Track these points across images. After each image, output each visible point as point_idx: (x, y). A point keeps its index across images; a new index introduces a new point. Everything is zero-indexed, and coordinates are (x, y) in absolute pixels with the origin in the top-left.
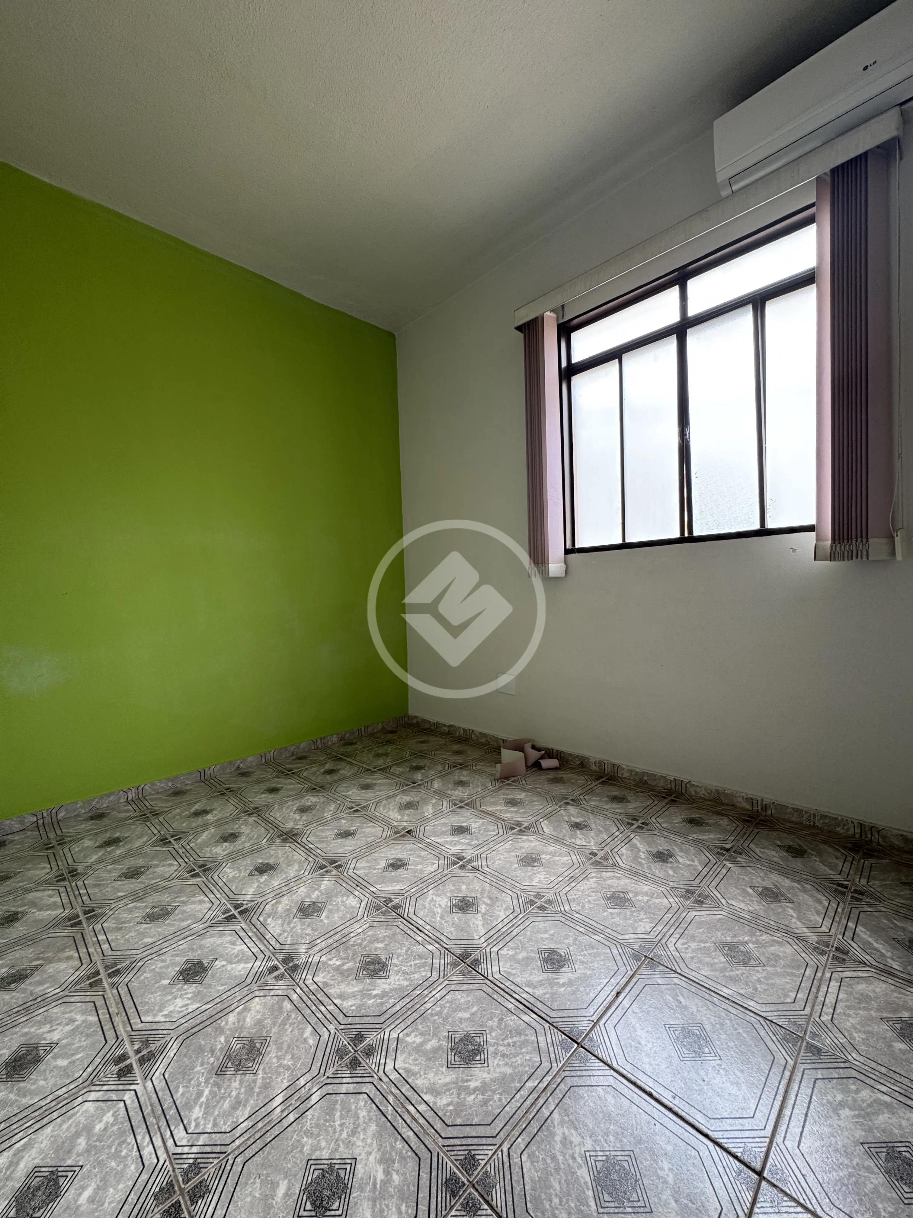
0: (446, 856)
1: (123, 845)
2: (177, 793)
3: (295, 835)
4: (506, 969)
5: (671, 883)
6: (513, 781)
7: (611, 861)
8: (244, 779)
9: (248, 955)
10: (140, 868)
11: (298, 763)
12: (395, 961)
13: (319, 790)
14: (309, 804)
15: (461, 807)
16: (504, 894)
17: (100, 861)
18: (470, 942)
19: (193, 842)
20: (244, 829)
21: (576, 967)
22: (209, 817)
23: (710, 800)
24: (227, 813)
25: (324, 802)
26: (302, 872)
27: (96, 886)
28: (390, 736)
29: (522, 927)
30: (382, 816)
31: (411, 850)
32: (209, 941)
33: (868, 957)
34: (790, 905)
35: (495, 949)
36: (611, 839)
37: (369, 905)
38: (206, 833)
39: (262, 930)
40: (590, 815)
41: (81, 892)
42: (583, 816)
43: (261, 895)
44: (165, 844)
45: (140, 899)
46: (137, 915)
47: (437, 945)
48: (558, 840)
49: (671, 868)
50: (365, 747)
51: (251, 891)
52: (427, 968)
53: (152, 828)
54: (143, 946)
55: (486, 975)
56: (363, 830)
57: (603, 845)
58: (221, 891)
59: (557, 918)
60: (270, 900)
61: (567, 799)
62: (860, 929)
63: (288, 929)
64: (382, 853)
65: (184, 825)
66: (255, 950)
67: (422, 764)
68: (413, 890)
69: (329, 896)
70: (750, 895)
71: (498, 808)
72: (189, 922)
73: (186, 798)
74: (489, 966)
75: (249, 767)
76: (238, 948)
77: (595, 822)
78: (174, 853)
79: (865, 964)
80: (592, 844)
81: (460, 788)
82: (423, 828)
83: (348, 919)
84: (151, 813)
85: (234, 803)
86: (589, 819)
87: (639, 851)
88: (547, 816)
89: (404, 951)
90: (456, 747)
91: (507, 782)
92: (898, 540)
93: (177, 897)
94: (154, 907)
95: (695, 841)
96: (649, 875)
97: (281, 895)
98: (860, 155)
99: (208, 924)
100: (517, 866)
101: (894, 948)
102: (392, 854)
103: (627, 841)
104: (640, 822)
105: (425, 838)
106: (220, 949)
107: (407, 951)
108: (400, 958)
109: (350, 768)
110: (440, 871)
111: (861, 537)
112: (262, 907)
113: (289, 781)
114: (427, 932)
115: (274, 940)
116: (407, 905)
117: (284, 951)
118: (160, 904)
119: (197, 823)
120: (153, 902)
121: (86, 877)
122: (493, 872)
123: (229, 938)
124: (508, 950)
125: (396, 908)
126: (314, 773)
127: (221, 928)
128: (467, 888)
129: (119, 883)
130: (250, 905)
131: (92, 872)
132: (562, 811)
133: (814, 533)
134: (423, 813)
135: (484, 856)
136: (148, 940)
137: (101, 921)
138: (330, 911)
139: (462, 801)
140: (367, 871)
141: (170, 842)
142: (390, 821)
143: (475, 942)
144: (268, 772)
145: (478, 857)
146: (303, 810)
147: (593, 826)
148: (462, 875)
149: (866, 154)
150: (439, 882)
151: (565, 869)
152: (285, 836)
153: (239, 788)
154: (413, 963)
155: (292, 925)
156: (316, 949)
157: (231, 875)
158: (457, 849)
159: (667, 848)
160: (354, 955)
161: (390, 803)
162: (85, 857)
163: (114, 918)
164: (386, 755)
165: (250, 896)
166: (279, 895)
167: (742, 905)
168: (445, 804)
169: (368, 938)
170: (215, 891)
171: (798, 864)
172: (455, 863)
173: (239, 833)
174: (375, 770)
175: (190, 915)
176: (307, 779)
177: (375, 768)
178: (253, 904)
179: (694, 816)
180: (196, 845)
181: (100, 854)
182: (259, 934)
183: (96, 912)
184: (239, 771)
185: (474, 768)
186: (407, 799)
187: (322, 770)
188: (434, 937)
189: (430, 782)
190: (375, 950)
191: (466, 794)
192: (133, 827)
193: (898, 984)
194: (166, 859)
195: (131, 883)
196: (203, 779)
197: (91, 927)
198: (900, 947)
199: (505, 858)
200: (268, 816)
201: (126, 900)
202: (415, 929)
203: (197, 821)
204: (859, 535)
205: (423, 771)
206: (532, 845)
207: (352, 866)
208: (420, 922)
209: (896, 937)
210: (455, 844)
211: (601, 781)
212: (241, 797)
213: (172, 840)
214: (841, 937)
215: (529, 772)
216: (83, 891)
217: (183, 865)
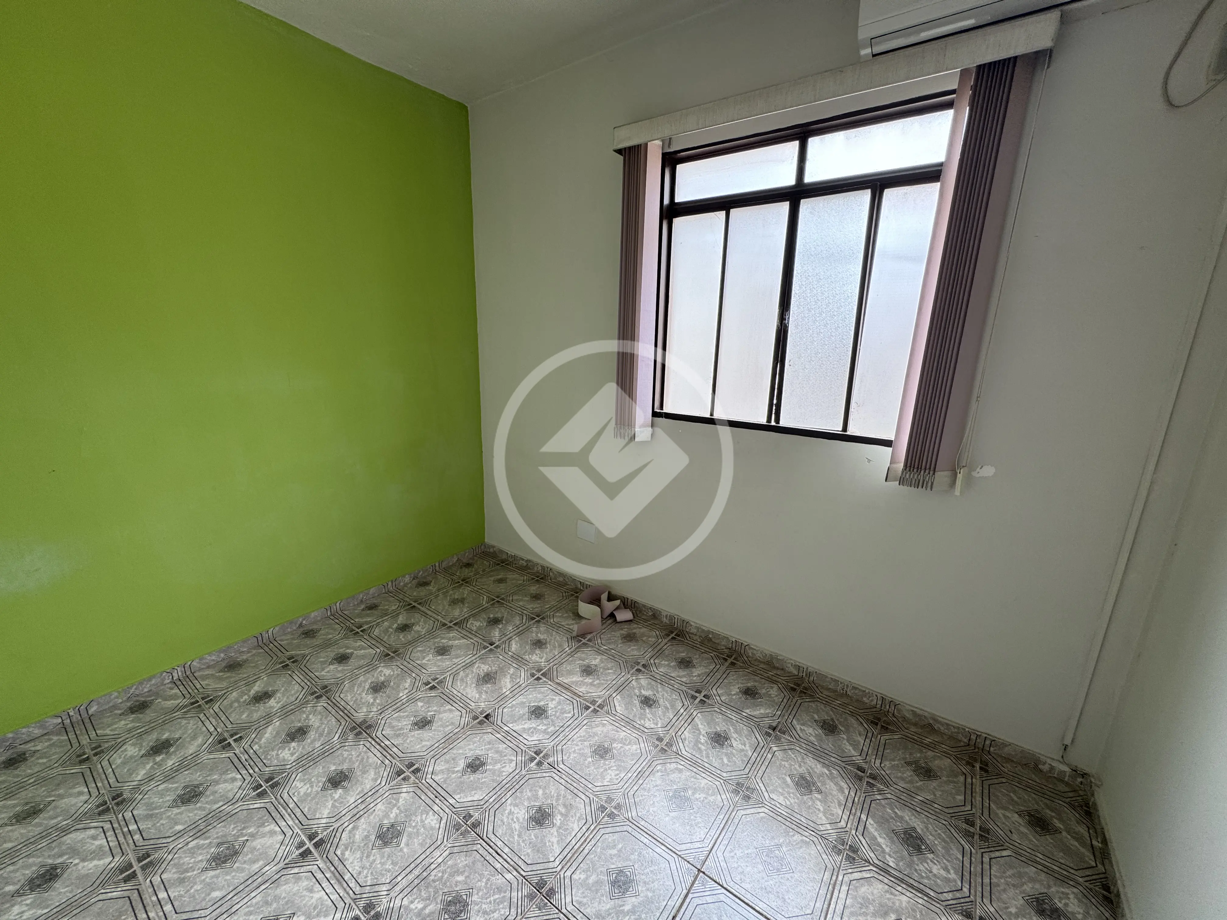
0: (524, 749)
1: (174, 752)
2: (233, 666)
3: (370, 727)
4: (578, 898)
5: (725, 775)
6: (589, 640)
7: (674, 749)
8: (308, 641)
9: (327, 906)
10: (197, 786)
11: (368, 615)
12: (475, 898)
13: (393, 657)
14: (382, 678)
15: (538, 679)
16: (578, 799)
17: (150, 778)
18: (546, 866)
19: (256, 743)
20: (314, 721)
21: (640, 888)
22: (272, 702)
23: (764, 663)
24: (292, 695)
25: (398, 675)
26: (379, 782)
27: (149, 817)
28: (466, 572)
29: (593, 842)
30: (459, 695)
31: (489, 743)
32: (286, 889)
33: (872, 855)
34: (819, 796)
35: (568, 873)
36: (676, 718)
37: (448, 824)
38: (270, 728)
39: (340, 868)
40: (659, 686)
41: (131, 828)
42: (652, 688)
43: (337, 817)
44: (224, 748)
45: (200, 834)
46: (200, 858)
47: (515, 873)
48: (629, 723)
49: (726, 754)
50: (439, 590)
51: (326, 813)
52: (505, 904)
53: (207, 723)
54: (210, 904)
55: (560, 908)
56: (441, 716)
57: (669, 727)
58: (293, 816)
59: (625, 828)
60: (346, 824)
61: (638, 663)
62: (870, 820)
63: (368, 865)
64: (460, 748)
65: (244, 716)
66: (334, 897)
67: (499, 615)
68: (491, 800)
69: (409, 813)
70: (788, 786)
71: (574, 679)
72: (261, 863)
73: (244, 673)
74: (563, 896)
75: (315, 623)
76: (316, 896)
77: (664, 696)
78: (235, 760)
79: (869, 862)
80: (659, 725)
81: (538, 651)
82: (500, 711)
83: (428, 845)
84: (203, 699)
85: (299, 681)
86: (658, 692)
87: (700, 733)
88: (620, 689)
89: (483, 884)
90: (534, 589)
91: (584, 641)
92: (960, 476)
93: (244, 828)
94: (219, 845)
95: (749, 718)
96: (706, 765)
97: (358, 816)
98: (1009, 59)
99: (281, 865)
100: (590, 759)
101: (893, 842)
102: (471, 750)
103: (689, 720)
104: (703, 694)
105: (502, 726)
106: (297, 901)
107: (486, 884)
108: (480, 894)
109: (425, 622)
110: (517, 772)
111: (930, 468)
112: (338, 835)
113: (359, 643)
114: (505, 857)
115: (354, 880)
116: (486, 822)
117: (365, 896)
118: (225, 840)
119: (259, 714)
120: (217, 838)
121: (134, 804)
122: (567, 770)
123: (305, 883)
124: (580, 873)
125: (475, 825)
126: (386, 631)
127: (296, 870)
128: (543, 794)
129: (176, 811)
130: (325, 833)
131: (140, 797)
132: (633, 682)
133: (890, 449)
134: (501, 688)
135: (559, 748)
136: (217, 894)
137: (160, 871)
138: (410, 836)
139: (539, 670)
140: (445, 776)
141: (229, 743)
142: (468, 701)
143: (551, 865)
144: (335, 630)
145: (554, 750)
146: (377, 688)
147: (661, 701)
148: (539, 775)
149: (1016, 58)
150: (517, 787)
151: (633, 762)
152: (359, 729)
153: (304, 656)
154: (492, 899)
155: (372, 858)
156: (398, 889)
157: (302, 791)
158: (533, 739)
159: (724, 728)
160: (436, 892)
161: (467, 676)
162: (131, 772)
163: (175, 865)
164: (462, 601)
165: (324, 821)
166: (356, 818)
167: (781, 800)
168: (523, 674)
169: (448, 870)
170: (287, 816)
171: (829, 743)
172: (532, 759)
173: (308, 727)
174: (451, 625)
175: (260, 854)
176: (379, 640)
177: (451, 622)
178: (328, 831)
179: (749, 685)
180: (260, 747)
181: (148, 767)
182: (337, 874)
183: (152, 857)
184: (302, 629)
185: (552, 621)
186: (485, 668)
187: (395, 626)
188: (512, 863)
189: (507, 642)
190: (456, 886)
191: (543, 660)
192: (184, 722)
193: (890, 884)
194: (227, 770)
195: (189, 811)
196: (260, 643)
197: (148, 880)
198: (896, 840)
199: (580, 750)
200: (338, 699)
201: (186, 837)
202: (495, 854)
203: (258, 711)
204: (928, 467)
205: (500, 626)
206: (605, 730)
207: (431, 769)
208: (499, 843)
209: (895, 828)
210: (532, 732)
211: (670, 637)
212: (307, 671)
213: (231, 740)
214: (853, 832)
215: (605, 626)
216: (133, 827)
217: (248, 778)
